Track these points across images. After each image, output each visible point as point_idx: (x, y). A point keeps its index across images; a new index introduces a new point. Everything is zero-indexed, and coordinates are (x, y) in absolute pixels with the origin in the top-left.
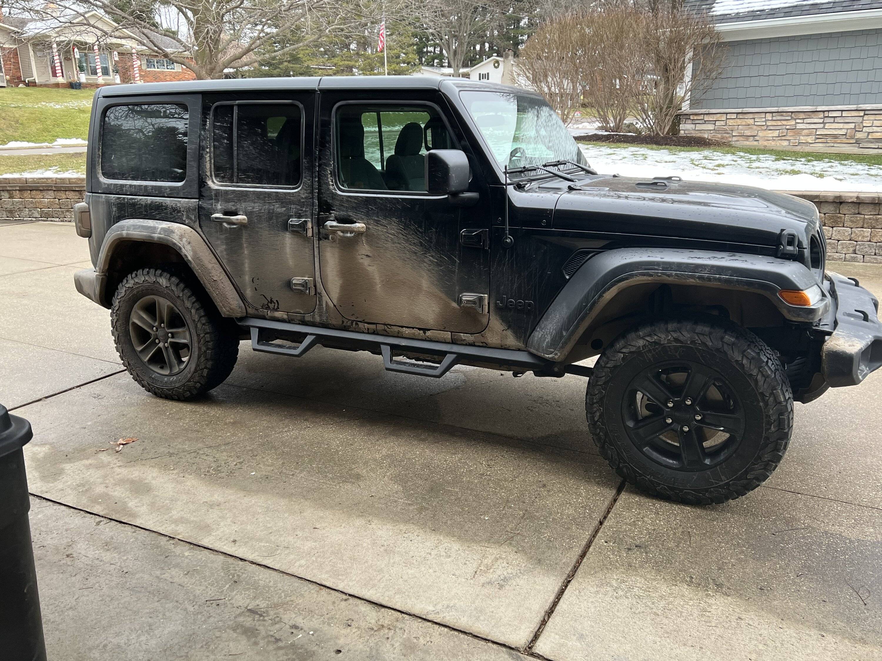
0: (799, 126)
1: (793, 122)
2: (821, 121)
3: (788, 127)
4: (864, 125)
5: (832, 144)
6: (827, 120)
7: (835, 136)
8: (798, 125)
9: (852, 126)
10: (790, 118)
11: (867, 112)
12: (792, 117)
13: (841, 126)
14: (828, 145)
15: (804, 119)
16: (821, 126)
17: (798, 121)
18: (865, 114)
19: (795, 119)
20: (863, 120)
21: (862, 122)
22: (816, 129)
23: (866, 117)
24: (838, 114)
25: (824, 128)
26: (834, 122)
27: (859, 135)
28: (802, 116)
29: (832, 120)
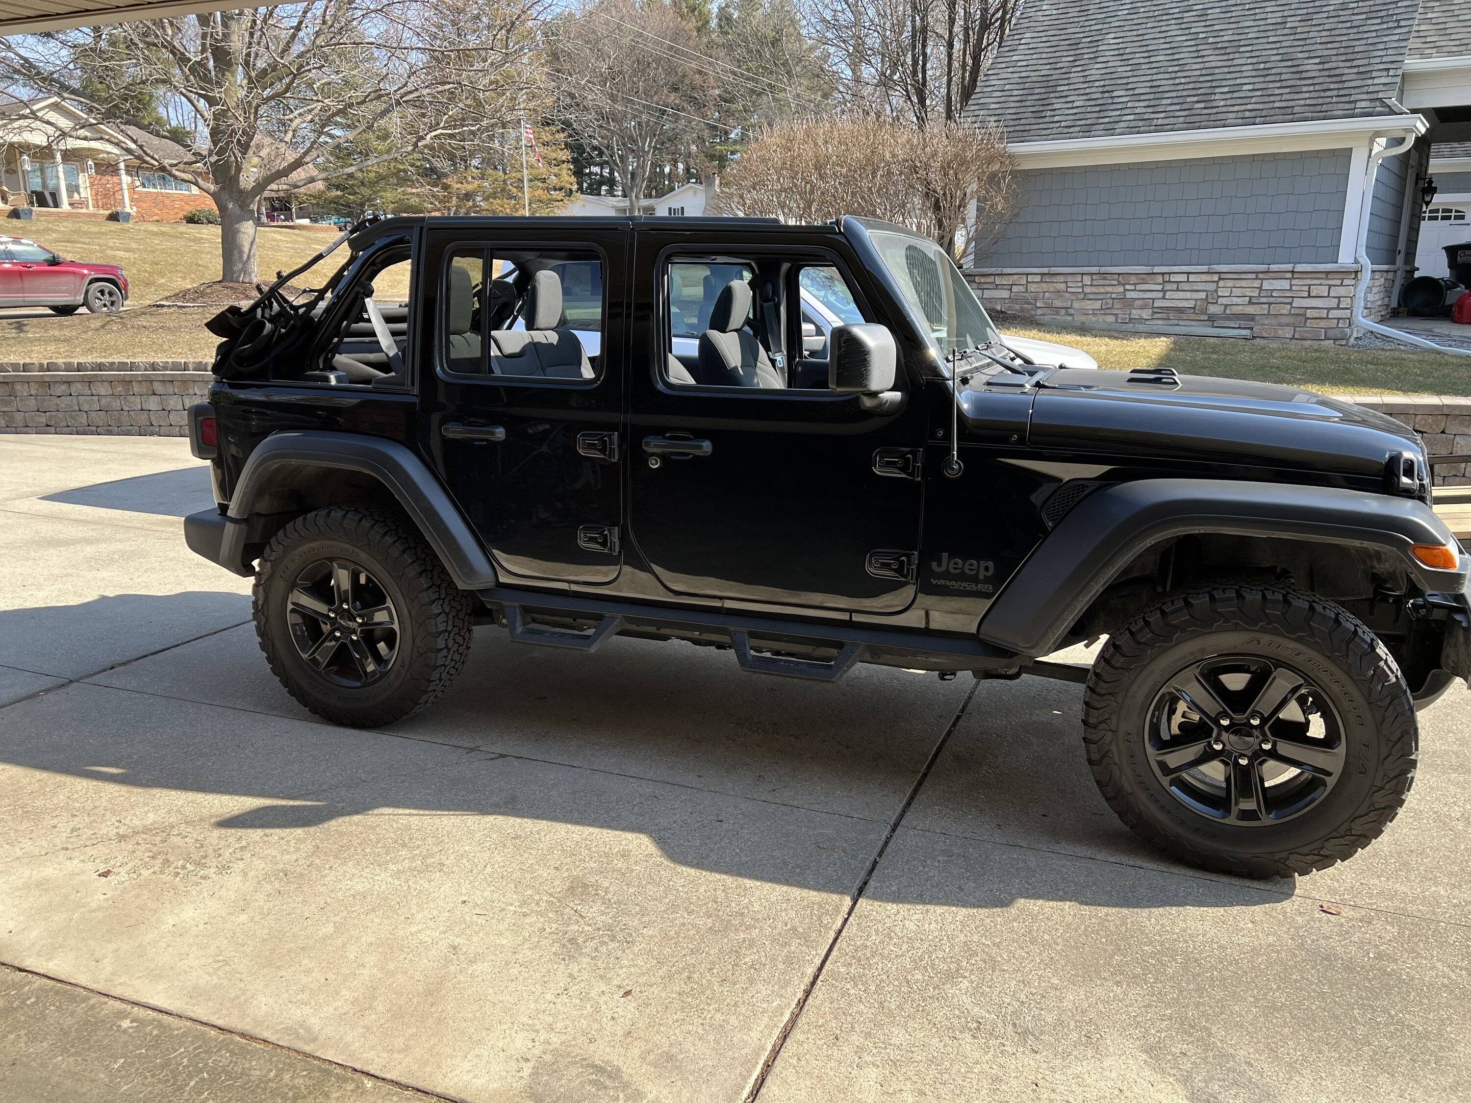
0: (1129, 295)
1: (1121, 289)
2: (1160, 287)
3: (1114, 296)
4: (1220, 294)
5: (1176, 322)
6: (1168, 287)
7: (1180, 310)
8: (1127, 293)
9: (1203, 295)
10: (1116, 283)
11: (1223, 276)
12: (1119, 282)
13: (1188, 295)
14: (1170, 322)
15: (1135, 284)
16: (1160, 295)
17: (1128, 287)
18: (1220, 279)
19: (1124, 285)
20: (1218, 287)
21: (1216, 291)
22: (1153, 299)
23: (1221, 284)
24: (1183, 278)
25: (1164, 298)
26: (1178, 290)
27: (1213, 309)
28: (1133, 279)
29: (1175, 286)
